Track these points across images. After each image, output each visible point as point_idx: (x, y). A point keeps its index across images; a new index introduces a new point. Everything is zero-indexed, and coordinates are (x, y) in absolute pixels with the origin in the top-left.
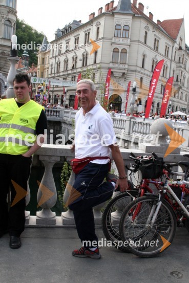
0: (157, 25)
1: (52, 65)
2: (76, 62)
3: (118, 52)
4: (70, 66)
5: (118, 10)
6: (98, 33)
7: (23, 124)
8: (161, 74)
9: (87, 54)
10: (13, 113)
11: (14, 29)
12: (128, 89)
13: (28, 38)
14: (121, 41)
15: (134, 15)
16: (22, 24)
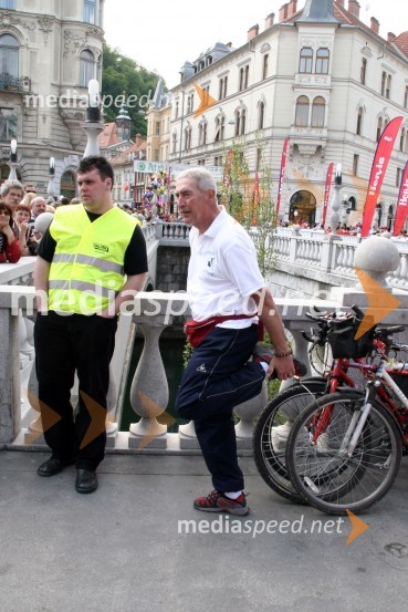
0: (388, 43)
1: (175, 136)
2: (223, 128)
3: (308, 104)
4: (211, 137)
5: (305, 17)
6: (265, 65)
7: (98, 255)
8: (397, 145)
9: (244, 111)
10: (79, 234)
11: (98, 67)
12: (328, 179)
13: (127, 83)
14: (313, 80)
15: (339, 26)
16: (115, 56)
